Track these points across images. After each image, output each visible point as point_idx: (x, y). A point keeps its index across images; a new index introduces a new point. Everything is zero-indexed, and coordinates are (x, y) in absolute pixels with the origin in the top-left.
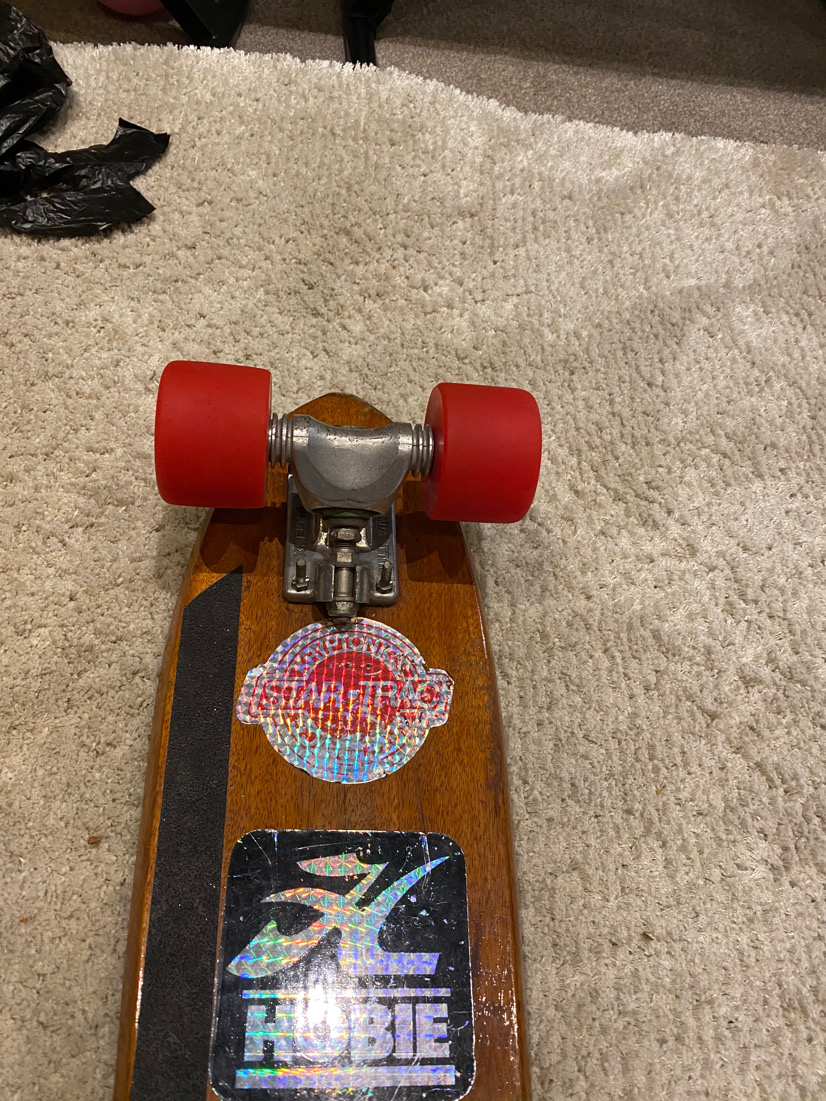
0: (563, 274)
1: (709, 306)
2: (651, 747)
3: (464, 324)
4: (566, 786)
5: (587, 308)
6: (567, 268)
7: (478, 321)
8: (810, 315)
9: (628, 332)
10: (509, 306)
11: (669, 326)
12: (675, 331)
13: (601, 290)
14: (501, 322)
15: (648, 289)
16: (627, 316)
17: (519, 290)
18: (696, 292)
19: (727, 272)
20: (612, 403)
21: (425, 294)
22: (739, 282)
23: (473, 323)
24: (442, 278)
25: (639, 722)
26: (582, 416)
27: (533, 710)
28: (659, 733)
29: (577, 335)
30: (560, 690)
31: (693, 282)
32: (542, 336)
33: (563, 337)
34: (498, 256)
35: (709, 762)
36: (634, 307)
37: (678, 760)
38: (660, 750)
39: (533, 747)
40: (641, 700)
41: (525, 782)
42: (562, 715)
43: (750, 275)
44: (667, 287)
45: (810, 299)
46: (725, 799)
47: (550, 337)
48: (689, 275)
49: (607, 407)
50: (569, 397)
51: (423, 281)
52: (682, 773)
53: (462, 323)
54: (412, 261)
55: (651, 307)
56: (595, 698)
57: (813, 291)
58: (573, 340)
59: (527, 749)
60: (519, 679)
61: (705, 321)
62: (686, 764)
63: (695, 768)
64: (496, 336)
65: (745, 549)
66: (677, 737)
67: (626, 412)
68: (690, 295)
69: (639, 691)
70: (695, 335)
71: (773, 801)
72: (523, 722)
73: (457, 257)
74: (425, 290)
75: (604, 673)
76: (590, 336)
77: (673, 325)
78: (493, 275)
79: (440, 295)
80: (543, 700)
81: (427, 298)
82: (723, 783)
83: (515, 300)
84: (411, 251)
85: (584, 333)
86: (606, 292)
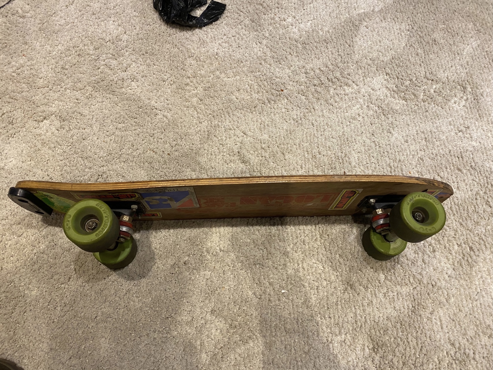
0: (324, 12)
1: (367, 19)
2: (347, 138)
3: (297, 31)
4: (328, 148)
5: (331, 23)
6: (325, 10)
7: (300, 29)
8: (398, 18)
9: (343, 30)
10: (309, 24)
11: (355, 27)
12: (357, 27)
13: (335, 16)
14: (307, 29)
15: (349, 15)
16: (343, 24)
17: (312, 19)
18: (363, 14)
19: (373, 6)
20: (338, 51)
21: (284, 22)
22: (376, 10)
23: (299, 30)
24: (289, 16)
25: (344, 133)
26: (330, 56)
27: (320, 132)
28: (349, 135)
29: (329, 32)
30: (326, 127)
31: (363, 11)
32: (319, 33)
33: (325, 33)
34: (305, 8)
35: (361, 141)
36: (345, 21)
37: (354, 141)
38: (350, 139)
39: (320, 140)
40: (345, 129)
41: (318, 148)
42: (327, 133)
43: (380, 7)
44: (355, 13)
45: (398, 13)
46: (365, 149)
47: (321, 33)
48: (362, 8)
49: (337, 53)
50: (327, 51)
51: (284, 18)
52: (355, 144)
53: (296, 30)
54: (280, 12)
55: (350, 21)
56: (334, 128)
57: (399, 10)
58: (327, 33)
59: (318, 141)
60: (317, 125)
61: (365, 24)
62: (355, 142)
63: (358, 142)
64: (306, 34)
65: (373, 90)
66: (354, 136)
67: (342, 54)
68: (361, 16)
69: (345, 126)
70: (363, 29)
71: (376, 149)
72: (318, 135)
73: (293, 9)
74: (285, 21)
75: (337, 123)
76: (332, 32)
77: (356, 26)
78: (304, 14)
79: (289, 22)
80: (322, 130)
81: (286, 23)
82: (364, 145)
83: (310, 22)
84: (280, 9)
85: (331, 31)
86: (337, 17)
